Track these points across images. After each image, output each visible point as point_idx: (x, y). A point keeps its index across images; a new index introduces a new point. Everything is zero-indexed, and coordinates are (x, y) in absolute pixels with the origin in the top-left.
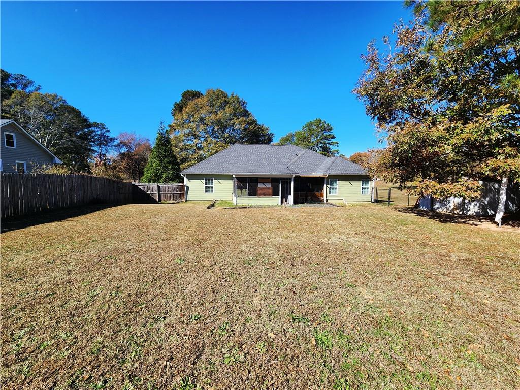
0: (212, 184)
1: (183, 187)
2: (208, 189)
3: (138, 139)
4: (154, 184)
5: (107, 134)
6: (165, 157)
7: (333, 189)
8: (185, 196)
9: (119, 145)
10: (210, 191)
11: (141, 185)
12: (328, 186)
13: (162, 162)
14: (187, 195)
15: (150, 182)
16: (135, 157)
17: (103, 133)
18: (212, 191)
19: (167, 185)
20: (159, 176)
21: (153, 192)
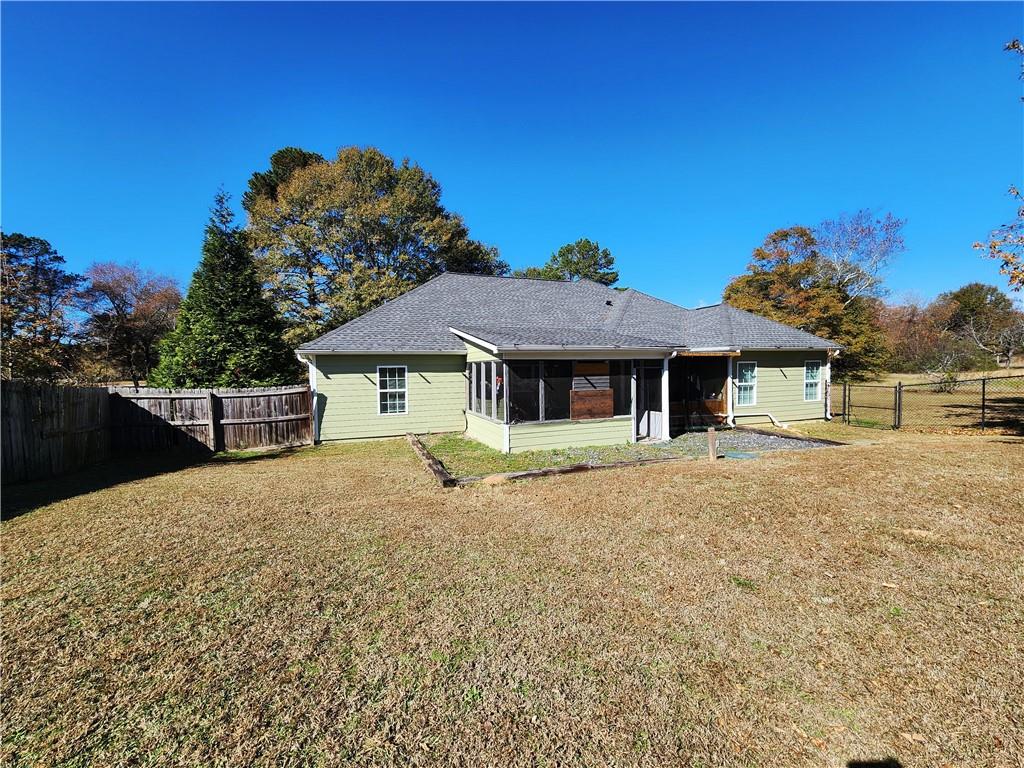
0: (402, 385)
1: (306, 396)
2: (389, 402)
3: (145, 281)
4: (197, 393)
5: (55, 266)
6: (235, 303)
7: (746, 389)
8: (313, 426)
9: (89, 292)
10: (394, 407)
11: (147, 396)
12: (736, 381)
13: (223, 320)
14: (320, 422)
15: (180, 383)
16: (137, 323)
17: (43, 263)
18: (402, 407)
19: (245, 391)
20: (213, 364)
21: (192, 417)
